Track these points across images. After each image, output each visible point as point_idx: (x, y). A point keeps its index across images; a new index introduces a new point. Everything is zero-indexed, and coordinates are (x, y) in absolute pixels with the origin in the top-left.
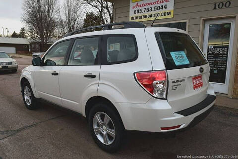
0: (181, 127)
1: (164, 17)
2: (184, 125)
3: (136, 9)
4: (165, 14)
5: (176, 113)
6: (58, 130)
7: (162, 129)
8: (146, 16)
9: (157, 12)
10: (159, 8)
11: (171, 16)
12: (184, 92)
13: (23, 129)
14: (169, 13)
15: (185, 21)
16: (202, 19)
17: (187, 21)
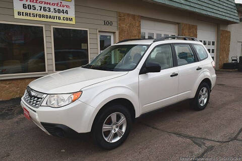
4: (67, 19)
9: (57, 14)
10: (59, 11)
11: (73, 22)
14: (71, 20)
15: (86, 29)
16: (98, 30)
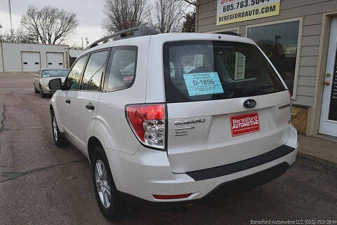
0: (190, 198)
1: (266, 15)
2: (195, 195)
3: (226, 4)
4: (267, 10)
5: (186, 173)
6: (71, 177)
7: (156, 196)
8: (239, 15)
9: (255, 7)
10: (258, 1)
11: (276, 12)
12: (206, 141)
13: (32, 172)
14: (273, 8)
15: (297, 19)
16: (324, 15)
17: (300, 19)
